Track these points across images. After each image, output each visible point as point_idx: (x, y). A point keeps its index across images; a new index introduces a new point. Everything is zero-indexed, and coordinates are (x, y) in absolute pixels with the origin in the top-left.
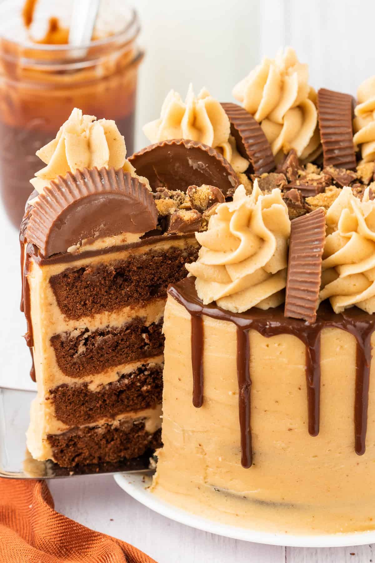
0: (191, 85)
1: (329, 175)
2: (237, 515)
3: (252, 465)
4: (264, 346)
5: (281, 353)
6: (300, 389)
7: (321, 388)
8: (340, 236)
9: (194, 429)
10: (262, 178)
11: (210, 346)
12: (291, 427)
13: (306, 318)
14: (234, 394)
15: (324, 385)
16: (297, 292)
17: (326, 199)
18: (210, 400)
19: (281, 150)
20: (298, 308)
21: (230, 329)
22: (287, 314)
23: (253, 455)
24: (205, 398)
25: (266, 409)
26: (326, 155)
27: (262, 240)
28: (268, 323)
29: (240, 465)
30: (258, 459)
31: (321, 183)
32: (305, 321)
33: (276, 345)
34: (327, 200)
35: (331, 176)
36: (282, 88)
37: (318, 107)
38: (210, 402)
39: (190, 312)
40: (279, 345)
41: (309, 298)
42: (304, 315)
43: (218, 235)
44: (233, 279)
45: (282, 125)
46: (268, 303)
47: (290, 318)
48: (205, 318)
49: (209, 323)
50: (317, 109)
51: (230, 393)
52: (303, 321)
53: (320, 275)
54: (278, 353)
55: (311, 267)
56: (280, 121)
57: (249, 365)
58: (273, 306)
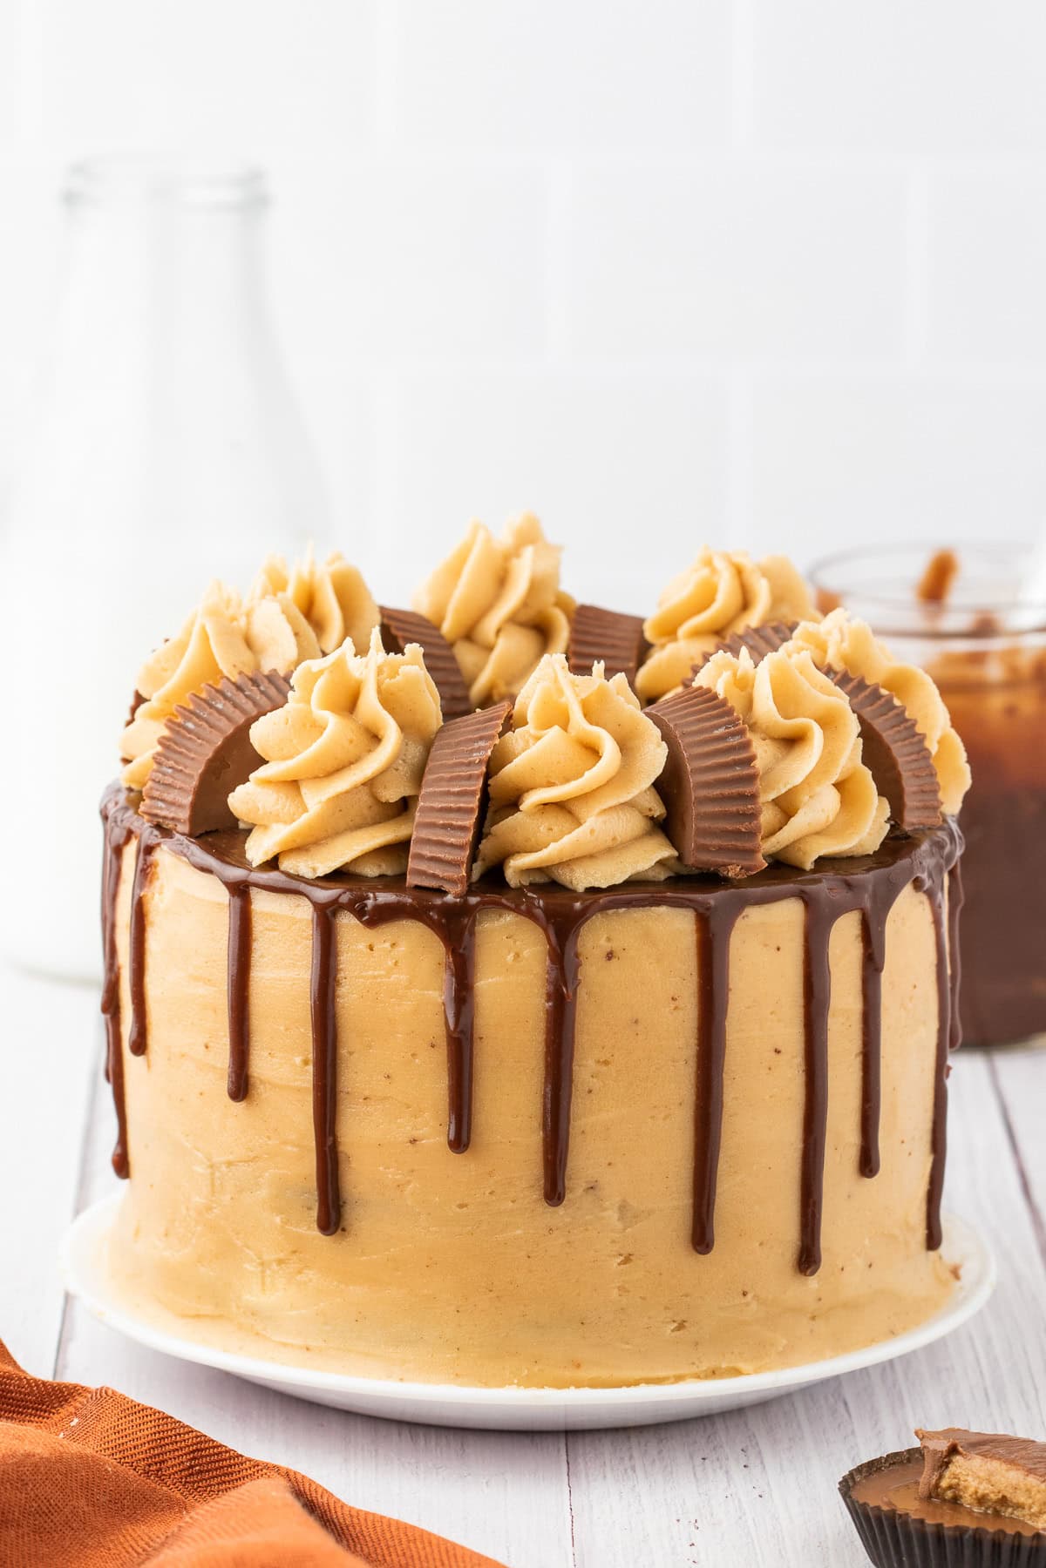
2: (308, 1349)
3: (339, 1231)
4: (362, 946)
5: (396, 963)
6: (433, 1046)
7: (475, 1044)
8: (530, 735)
9: (231, 1158)
11: (262, 956)
12: (416, 1134)
13: (447, 887)
14: (306, 1063)
15: (481, 1038)
16: (432, 831)
18: (262, 1082)
20: (432, 864)
21: (300, 913)
22: (412, 880)
23: (342, 1206)
24: (252, 1080)
25: (367, 1093)
27: (375, 738)
28: (371, 895)
29: (316, 1233)
30: (353, 1215)
32: (445, 893)
33: (387, 945)
38: (262, 1087)
39: (227, 884)
40: (393, 945)
41: (453, 840)
42: (443, 879)
43: (287, 720)
44: (309, 806)
45: (491, 648)
46: (380, 866)
47: (417, 887)
48: (254, 892)
49: (262, 903)
51: (298, 1060)
52: (441, 892)
53: (478, 797)
54: (390, 963)
55: (463, 783)
56: (489, 639)
57: (334, 991)
58: (389, 872)
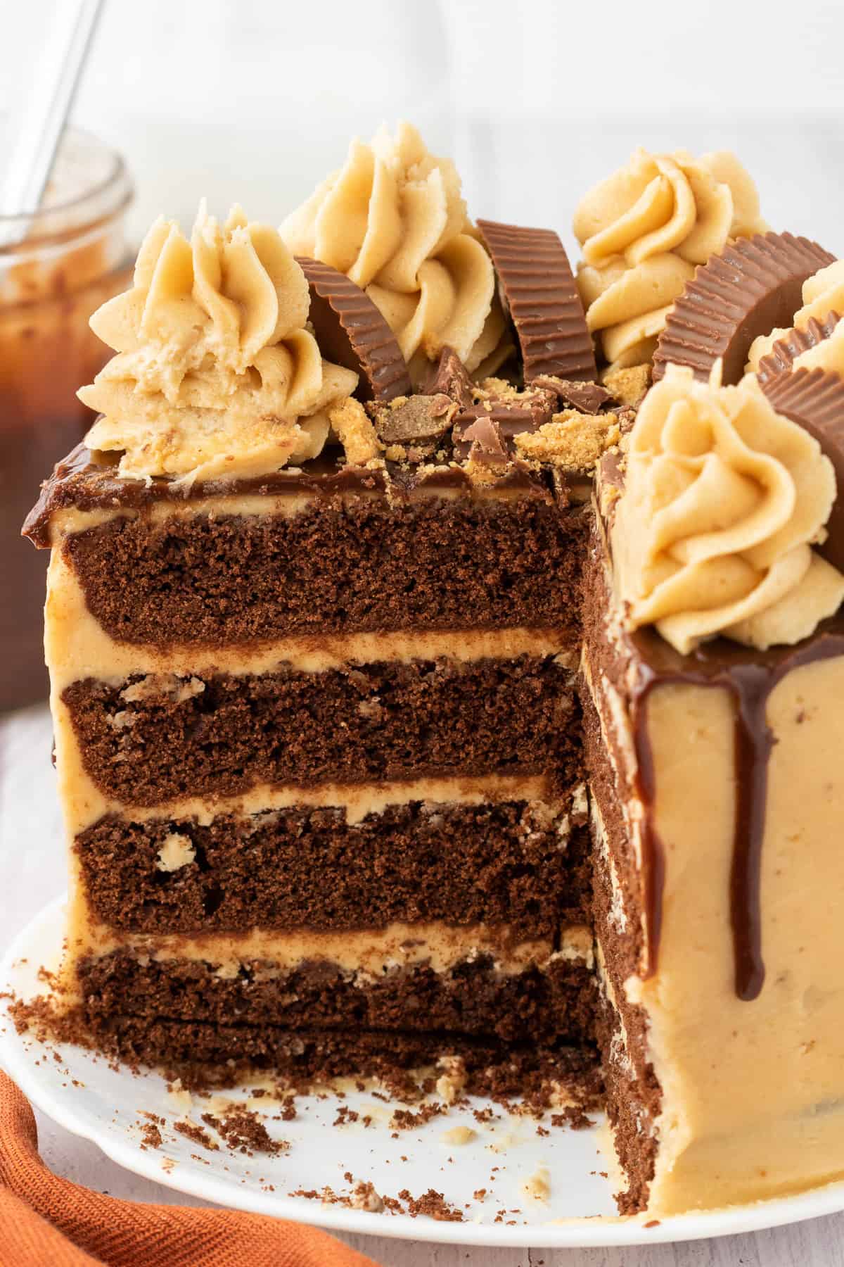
0: (203, 201)
1: (550, 389)
10: (394, 408)
17: (562, 433)
19: (420, 350)
26: (527, 355)
31: (540, 404)
34: (565, 436)
35: (556, 391)
36: (404, 209)
37: (491, 251)
45: (416, 295)
50: (490, 256)
56: (413, 285)
